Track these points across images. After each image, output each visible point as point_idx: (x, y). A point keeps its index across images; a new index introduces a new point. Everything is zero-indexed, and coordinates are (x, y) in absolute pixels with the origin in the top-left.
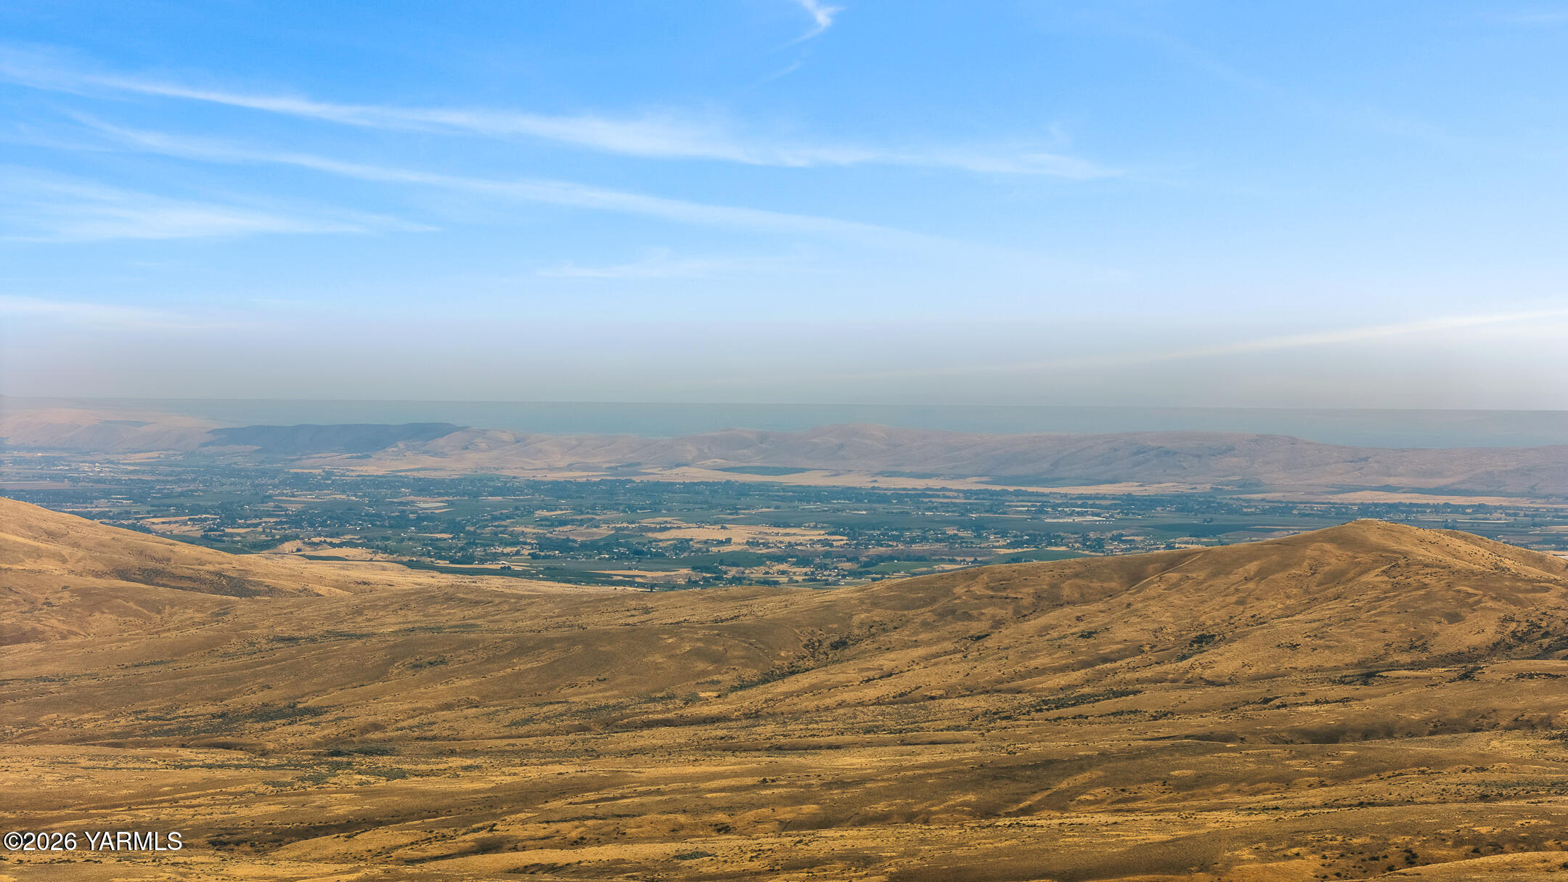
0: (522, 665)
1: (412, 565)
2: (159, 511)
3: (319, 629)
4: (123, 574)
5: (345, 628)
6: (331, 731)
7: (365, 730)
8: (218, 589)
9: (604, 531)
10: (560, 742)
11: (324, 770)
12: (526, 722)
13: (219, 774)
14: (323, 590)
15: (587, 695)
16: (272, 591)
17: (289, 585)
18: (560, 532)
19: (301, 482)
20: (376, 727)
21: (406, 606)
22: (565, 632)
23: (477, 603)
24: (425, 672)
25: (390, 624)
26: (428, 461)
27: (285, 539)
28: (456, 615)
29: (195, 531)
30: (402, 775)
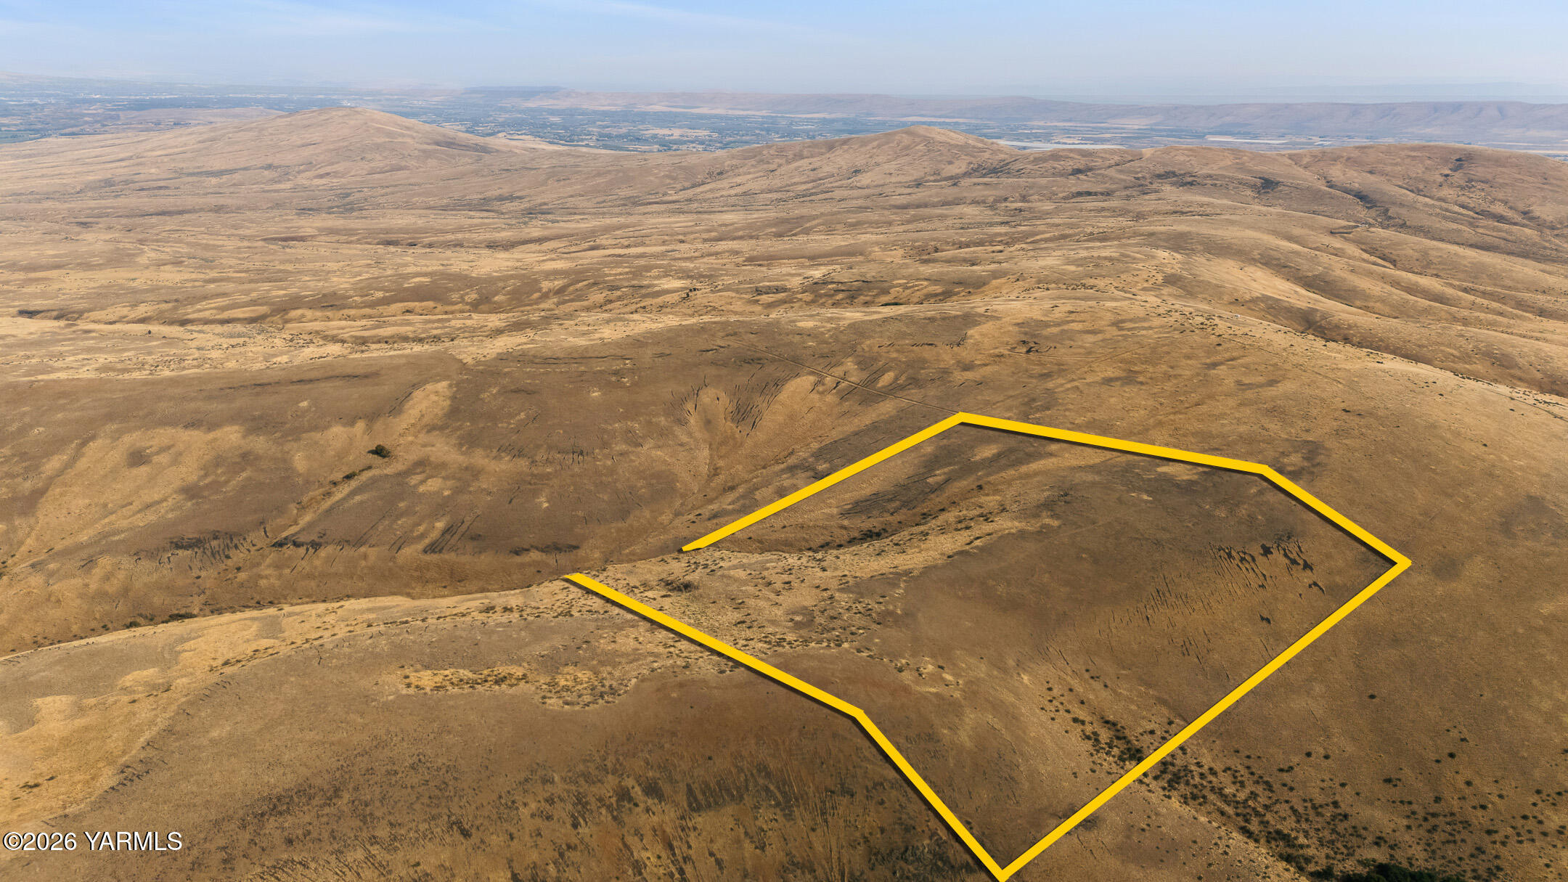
0: (600, 180)
1: (550, 143)
2: (447, 121)
3: (518, 167)
4: (438, 144)
5: (528, 166)
6: (527, 205)
7: (540, 205)
8: (477, 151)
9: (624, 131)
10: (617, 210)
11: (527, 219)
12: (604, 202)
13: (486, 221)
14: (517, 151)
15: (625, 192)
16: (497, 151)
17: (504, 149)
18: (607, 131)
19: (503, 110)
20: (545, 204)
21: (552, 157)
22: (615, 168)
23: (579, 156)
24: (562, 183)
25: (546, 164)
26: (551, 102)
27: (499, 132)
28: (571, 161)
29: (463, 128)
30: (558, 222)
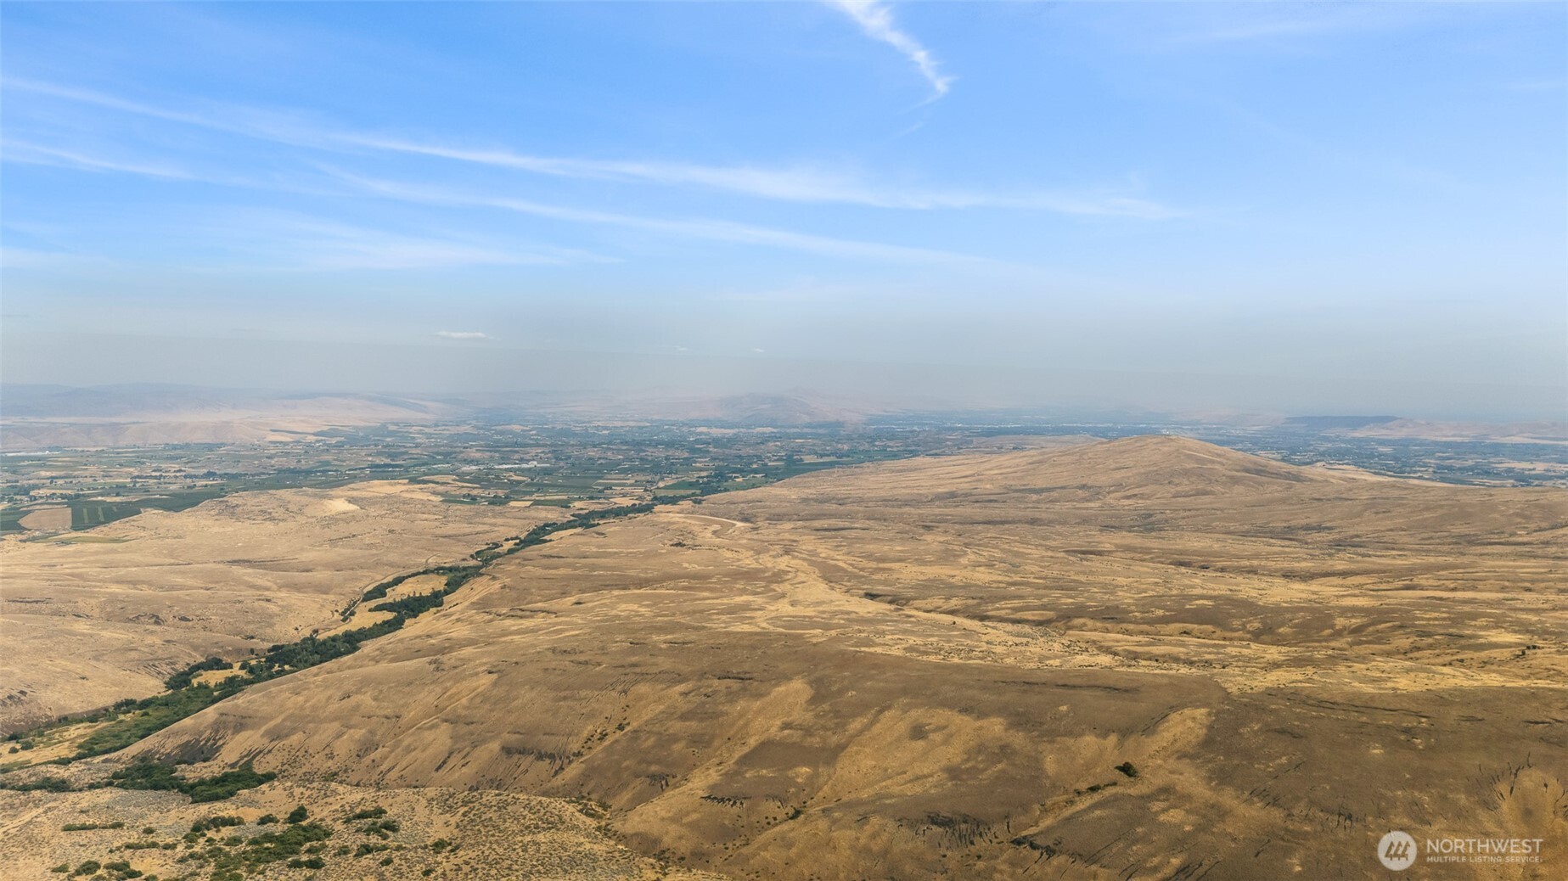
0: (1427, 515)
1: (1375, 473)
2: (1264, 449)
3: (1332, 496)
4: (1247, 471)
5: (1344, 496)
6: (1337, 536)
7: (1352, 537)
8: (1287, 478)
9: (1470, 463)
10: (1446, 548)
11: (1333, 551)
12: (1429, 539)
13: (1287, 549)
14: (1334, 481)
15: (1460, 529)
16: (1311, 480)
17: (1319, 478)
18: (1448, 462)
19: (1326, 439)
20: (1357, 536)
21: (1373, 489)
22: (1450, 502)
23: (1406, 489)
24: (1381, 516)
25: (1365, 495)
26: (1384, 432)
27: (1318, 461)
28: (1396, 493)
29: (1279, 457)
30: (1370, 556)
